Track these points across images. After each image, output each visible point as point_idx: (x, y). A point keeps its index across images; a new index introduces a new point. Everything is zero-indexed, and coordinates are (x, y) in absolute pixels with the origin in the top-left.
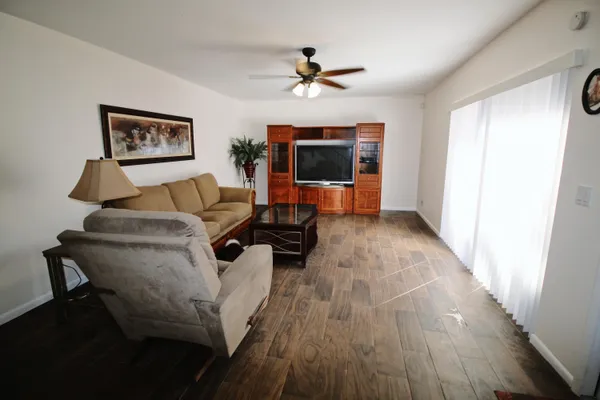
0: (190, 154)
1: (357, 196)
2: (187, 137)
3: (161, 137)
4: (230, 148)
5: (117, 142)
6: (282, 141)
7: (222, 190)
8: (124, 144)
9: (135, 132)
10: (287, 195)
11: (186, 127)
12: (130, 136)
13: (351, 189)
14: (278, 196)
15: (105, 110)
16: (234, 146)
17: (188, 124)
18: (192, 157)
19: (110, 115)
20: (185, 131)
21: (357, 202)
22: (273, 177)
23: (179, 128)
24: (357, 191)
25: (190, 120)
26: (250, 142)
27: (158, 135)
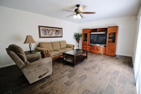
0: (61, 36)
1: (107, 49)
2: (61, 33)
3: (54, 32)
4: (74, 35)
5: (42, 33)
6: (86, 33)
7: (67, 45)
8: (44, 33)
9: (47, 31)
10: (86, 47)
11: (61, 30)
12: (46, 32)
13: (105, 47)
14: (84, 48)
15: (39, 27)
16: (75, 35)
17: (61, 29)
18: (62, 37)
19: (40, 28)
20: (60, 31)
21: (107, 52)
22: (83, 42)
23: (58, 30)
24: (107, 48)
25: (62, 29)
26: (79, 33)
27: (53, 32)
